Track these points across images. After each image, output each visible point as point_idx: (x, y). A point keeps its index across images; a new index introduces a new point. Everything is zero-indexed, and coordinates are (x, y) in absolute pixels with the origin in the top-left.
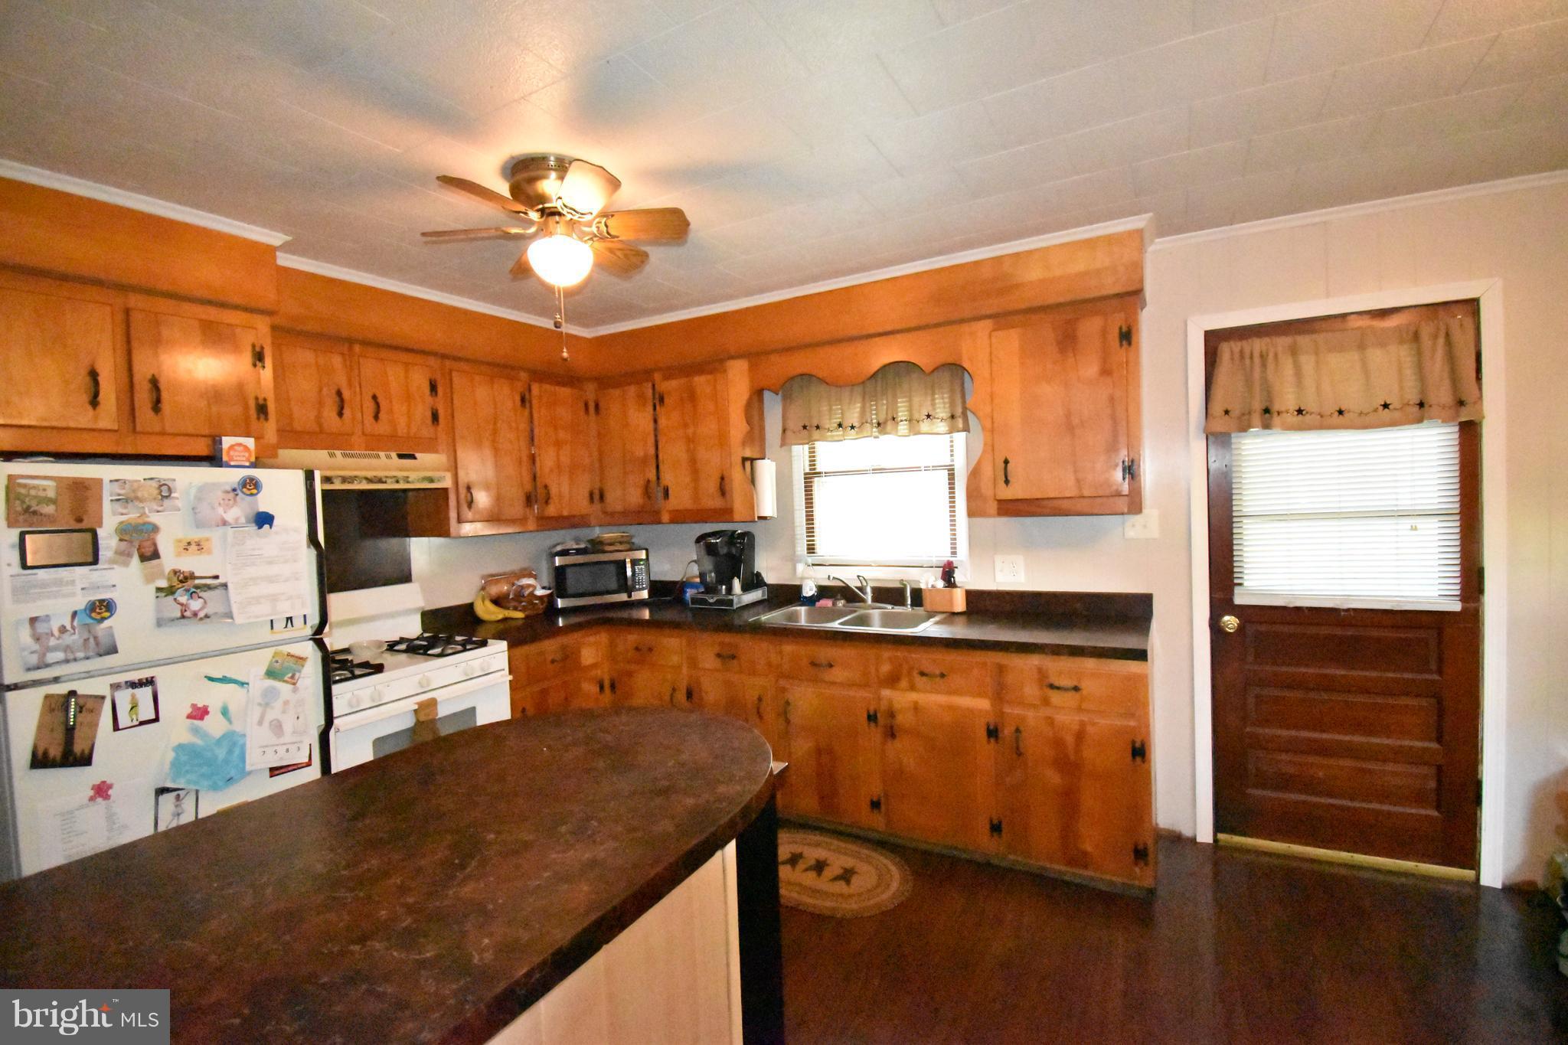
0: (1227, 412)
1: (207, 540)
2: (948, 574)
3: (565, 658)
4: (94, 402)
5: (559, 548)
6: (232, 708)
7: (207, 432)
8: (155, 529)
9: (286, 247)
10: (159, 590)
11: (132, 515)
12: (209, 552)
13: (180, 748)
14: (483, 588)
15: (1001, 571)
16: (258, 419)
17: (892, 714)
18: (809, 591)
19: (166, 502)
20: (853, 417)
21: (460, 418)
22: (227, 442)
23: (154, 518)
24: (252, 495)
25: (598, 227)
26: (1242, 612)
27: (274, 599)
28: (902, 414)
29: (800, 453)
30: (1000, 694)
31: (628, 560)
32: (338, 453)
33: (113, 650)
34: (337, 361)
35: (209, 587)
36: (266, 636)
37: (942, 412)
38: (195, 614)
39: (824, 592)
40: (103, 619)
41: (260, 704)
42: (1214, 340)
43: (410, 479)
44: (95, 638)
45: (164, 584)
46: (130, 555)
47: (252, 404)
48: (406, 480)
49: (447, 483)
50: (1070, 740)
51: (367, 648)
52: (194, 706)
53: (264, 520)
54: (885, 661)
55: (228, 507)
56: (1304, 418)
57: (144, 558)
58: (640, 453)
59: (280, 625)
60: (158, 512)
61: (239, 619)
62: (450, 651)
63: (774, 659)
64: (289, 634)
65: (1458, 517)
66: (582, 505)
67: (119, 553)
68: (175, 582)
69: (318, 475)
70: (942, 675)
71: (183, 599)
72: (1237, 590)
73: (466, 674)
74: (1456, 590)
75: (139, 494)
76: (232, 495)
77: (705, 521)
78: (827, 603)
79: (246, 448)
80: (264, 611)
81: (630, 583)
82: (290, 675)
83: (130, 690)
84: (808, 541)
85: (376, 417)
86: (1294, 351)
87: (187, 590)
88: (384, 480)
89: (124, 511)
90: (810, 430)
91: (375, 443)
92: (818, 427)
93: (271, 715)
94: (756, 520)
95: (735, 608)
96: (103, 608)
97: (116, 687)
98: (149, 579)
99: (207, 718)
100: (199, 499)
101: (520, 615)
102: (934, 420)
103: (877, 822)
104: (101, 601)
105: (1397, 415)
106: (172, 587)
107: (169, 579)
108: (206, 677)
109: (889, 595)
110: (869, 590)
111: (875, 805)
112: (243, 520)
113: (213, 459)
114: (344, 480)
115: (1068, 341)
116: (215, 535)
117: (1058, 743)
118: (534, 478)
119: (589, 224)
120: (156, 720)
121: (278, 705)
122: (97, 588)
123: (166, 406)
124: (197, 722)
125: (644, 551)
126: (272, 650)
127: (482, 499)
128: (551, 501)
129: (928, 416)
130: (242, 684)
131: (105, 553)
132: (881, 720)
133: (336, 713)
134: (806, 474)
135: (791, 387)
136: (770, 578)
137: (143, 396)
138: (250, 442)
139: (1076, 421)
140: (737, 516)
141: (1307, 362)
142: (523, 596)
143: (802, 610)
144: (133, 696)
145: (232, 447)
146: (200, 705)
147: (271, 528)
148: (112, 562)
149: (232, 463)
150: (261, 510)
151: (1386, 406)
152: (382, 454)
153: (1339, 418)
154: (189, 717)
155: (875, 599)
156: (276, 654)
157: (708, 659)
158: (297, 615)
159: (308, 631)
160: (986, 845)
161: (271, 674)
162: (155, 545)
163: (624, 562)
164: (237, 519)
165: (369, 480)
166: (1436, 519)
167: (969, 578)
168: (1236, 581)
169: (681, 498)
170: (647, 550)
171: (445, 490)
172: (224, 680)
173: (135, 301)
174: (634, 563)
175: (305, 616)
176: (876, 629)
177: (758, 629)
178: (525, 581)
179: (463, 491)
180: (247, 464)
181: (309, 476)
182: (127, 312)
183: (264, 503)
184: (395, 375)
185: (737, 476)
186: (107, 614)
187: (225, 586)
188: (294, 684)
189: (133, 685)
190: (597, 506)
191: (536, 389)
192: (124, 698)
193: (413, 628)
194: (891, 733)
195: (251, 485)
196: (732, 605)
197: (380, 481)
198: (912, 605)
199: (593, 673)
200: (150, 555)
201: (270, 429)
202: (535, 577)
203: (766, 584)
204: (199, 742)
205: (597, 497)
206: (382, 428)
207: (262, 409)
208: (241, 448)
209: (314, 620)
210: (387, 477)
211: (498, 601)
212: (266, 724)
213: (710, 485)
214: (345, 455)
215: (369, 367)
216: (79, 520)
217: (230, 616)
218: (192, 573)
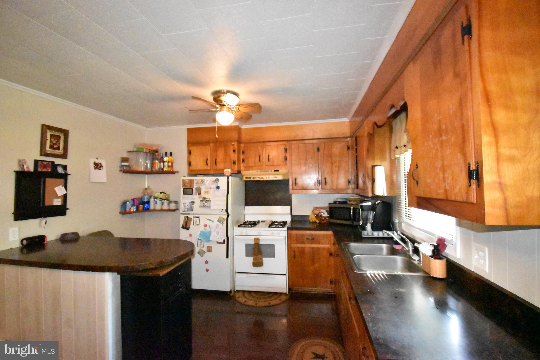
1: (209, 191)
4: (207, 164)
6: (211, 226)
7: (222, 168)
8: (201, 189)
10: (201, 200)
11: (197, 186)
12: (209, 194)
13: (202, 232)
14: (314, 211)
16: (233, 165)
19: (203, 184)
21: (294, 158)
22: (225, 170)
23: (201, 187)
24: (217, 182)
25: (236, 109)
27: (219, 205)
31: (352, 208)
33: (193, 210)
35: (208, 201)
36: (218, 212)
38: (205, 206)
41: (215, 227)
44: (191, 208)
45: (201, 199)
46: (197, 193)
47: (232, 161)
53: (218, 188)
55: (213, 185)
59: (220, 211)
60: (201, 185)
61: (212, 208)
64: (222, 213)
68: (203, 199)
71: (204, 202)
73: (272, 234)
75: (199, 182)
76: (213, 182)
79: (228, 172)
80: (218, 207)
82: (221, 222)
85: (269, 160)
91: (268, 168)
96: (193, 202)
97: (194, 217)
98: (200, 198)
99: (207, 227)
101: (318, 221)
104: (193, 201)
108: (207, 219)
112: (215, 188)
116: (211, 191)
119: (233, 108)
120: (199, 225)
121: (219, 228)
122: (192, 199)
123: (218, 164)
124: (205, 227)
125: (359, 206)
126: (218, 216)
127: (300, 183)
130: (213, 222)
131: (194, 193)
137: (214, 162)
142: (321, 216)
145: (226, 172)
146: (206, 224)
149: (226, 175)
150: (218, 186)
152: (270, 170)
156: (220, 217)
158: (224, 209)
159: (226, 213)
162: (201, 192)
163: (350, 209)
164: (213, 188)
165: (260, 178)
172: (210, 220)
174: (355, 209)
178: (322, 211)
180: (229, 175)
181: (228, 178)
183: (219, 184)
184: (275, 149)
186: (193, 204)
187: (211, 201)
188: (223, 224)
189: (196, 217)
192: (195, 219)
195: (217, 180)
200: (200, 194)
201: (236, 167)
204: (205, 231)
206: (269, 164)
207: (234, 163)
211: (315, 216)
212: (216, 231)
216: (190, 187)
217: (210, 207)
218: (206, 198)
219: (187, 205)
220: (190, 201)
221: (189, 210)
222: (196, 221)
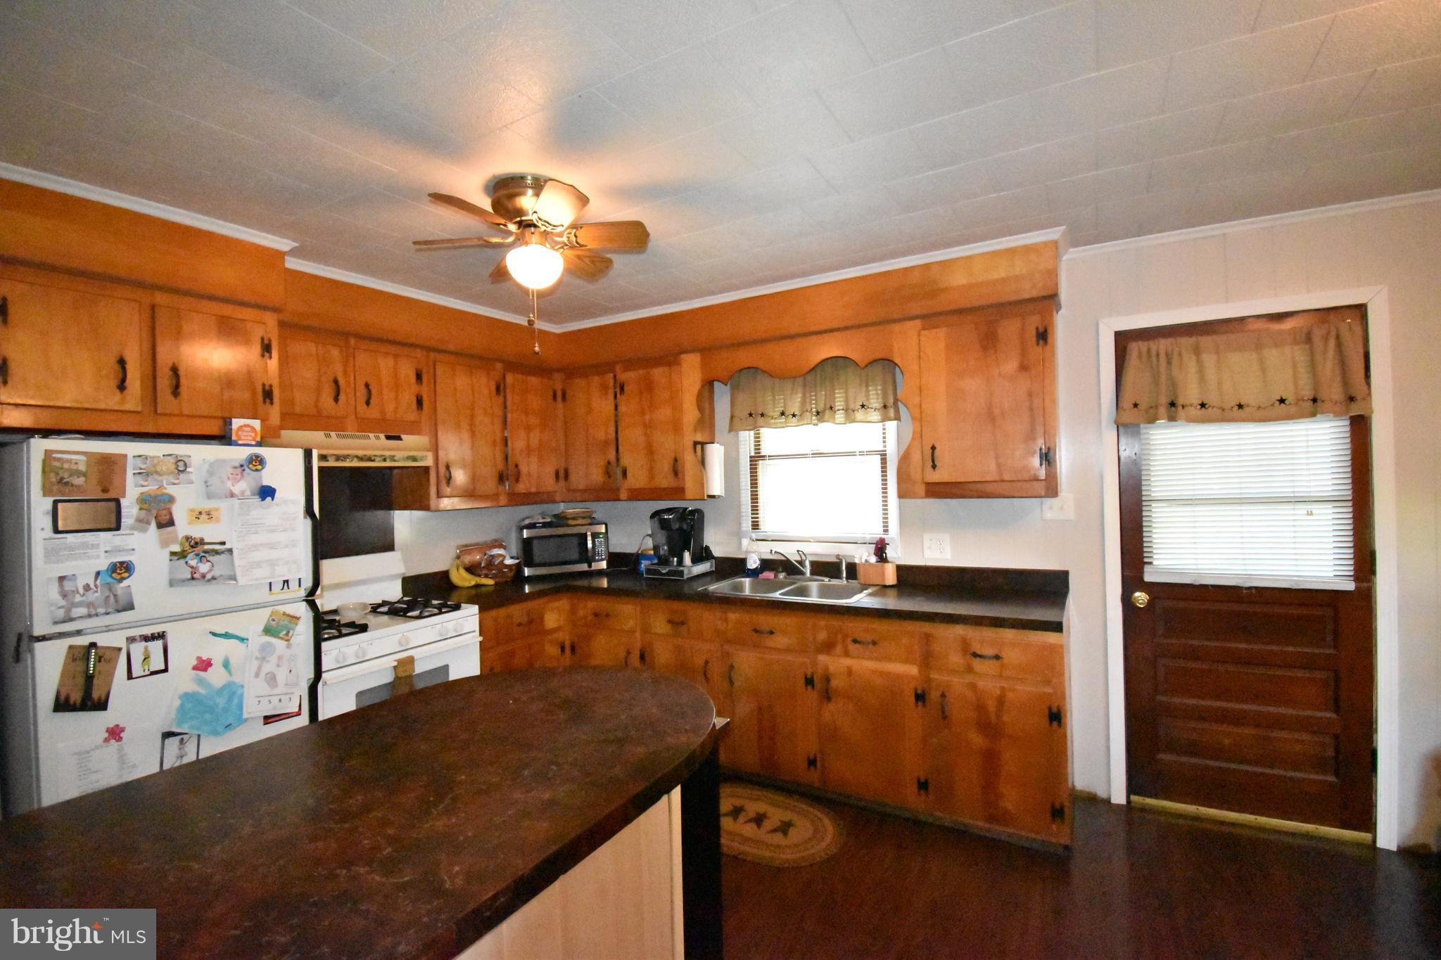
0: (1136, 405)
1: (217, 510)
2: (880, 549)
3: (531, 622)
4: (122, 387)
5: (527, 522)
6: (232, 661)
7: (219, 414)
8: (171, 499)
9: (293, 252)
10: (173, 554)
11: (151, 487)
12: (218, 520)
13: (187, 697)
14: (458, 557)
15: (929, 548)
16: (265, 402)
17: (827, 679)
18: (753, 563)
19: (182, 476)
20: (795, 407)
21: (444, 404)
22: (237, 423)
23: (171, 490)
24: (257, 470)
25: (568, 238)
26: (1151, 588)
27: (272, 563)
28: (839, 404)
29: (747, 437)
30: (927, 660)
31: (589, 533)
32: (333, 434)
33: (130, 607)
34: (335, 352)
35: (217, 552)
36: (263, 595)
37: (875, 402)
38: (204, 576)
39: (766, 565)
40: (124, 579)
41: (257, 658)
42: (1123, 340)
43: (396, 458)
44: (115, 596)
45: (177, 548)
46: (149, 523)
47: (259, 390)
48: (392, 458)
49: (429, 462)
50: (992, 706)
51: (354, 609)
52: (199, 659)
53: (267, 492)
54: (822, 629)
55: (236, 481)
56: (1208, 412)
57: (160, 526)
58: (601, 435)
59: (277, 587)
60: (174, 484)
61: (242, 580)
62: (427, 614)
63: (721, 625)
64: (286, 595)
65: (1350, 504)
66: (549, 484)
67: (139, 520)
68: (187, 547)
69: (315, 453)
70: (874, 643)
71: (193, 563)
72: (1147, 569)
73: (441, 635)
74: (1349, 570)
75: (159, 469)
76: (239, 470)
77: (660, 498)
78: (769, 575)
79: (253, 429)
80: (263, 574)
81: (590, 554)
82: (284, 632)
83: (144, 644)
84: (752, 518)
85: (368, 403)
86: (1197, 351)
87: (197, 555)
88: (373, 459)
89: (145, 483)
90: (756, 418)
91: (366, 426)
92: (762, 415)
93: (267, 668)
94: (706, 498)
95: (685, 577)
96: (123, 569)
97: (131, 640)
98: (164, 543)
99: (210, 669)
100: (211, 473)
101: (491, 582)
102: (869, 410)
103: (814, 777)
104: (122, 563)
105: (1293, 409)
106: (183, 551)
107: (181, 544)
108: (210, 632)
109: (826, 569)
110: (807, 564)
111: (812, 763)
112: (248, 493)
113: (224, 438)
114: (338, 458)
115: (989, 341)
116: (223, 507)
117: (981, 708)
118: (507, 458)
119: (560, 235)
120: (166, 670)
121: (273, 659)
122: (119, 550)
123: (184, 390)
124: (201, 673)
125: (604, 526)
126: (270, 610)
127: (460, 476)
128: (521, 479)
129: (863, 406)
130: (242, 640)
131: (127, 521)
132: (818, 684)
133: (324, 668)
134: (751, 457)
135: (740, 378)
136: (717, 552)
137: (164, 383)
138: (256, 424)
139: (997, 411)
140: (689, 494)
141: (1209, 360)
142: (494, 565)
143: (747, 581)
144: (146, 649)
145: (240, 428)
146: (204, 658)
147: (273, 499)
148: (133, 528)
149: (240, 442)
150: (264, 484)
151: (1282, 401)
152: (371, 435)
153: (1239, 412)
154: (195, 668)
155: (812, 573)
156: (273, 613)
157: (660, 625)
158: (293, 578)
159: (302, 593)
160: (915, 802)
161: (268, 631)
162: (171, 514)
163: (585, 536)
164: (243, 493)
165: (361, 459)
166: (1330, 505)
167: (899, 554)
168: (1146, 560)
169: (638, 477)
170: (606, 525)
171: (427, 469)
172: (227, 636)
173: (160, 298)
174: (595, 536)
175: (300, 579)
176: (814, 599)
177: (707, 599)
178: (496, 551)
179: (442, 470)
180: (254, 443)
181: (308, 454)
182: (153, 307)
183: (267, 478)
184: (385, 365)
185: (689, 459)
186: (126, 575)
187: (230, 551)
188: (288, 640)
189: (146, 639)
190: (562, 483)
191: (510, 378)
192: (137, 650)
193: (394, 592)
194: (827, 695)
195: (257, 462)
196: (683, 576)
197: (370, 459)
198: (847, 578)
199: (555, 635)
200: (166, 523)
201: (275, 412)
202: (505, 548)
203: (713, 557)
204: (203, 692)
205: (562, 474)
206: (373, 412)
207: (268, 395)
208: (249, 429)
209: (308, 583)
210: (375, 456)
211: (472, 569)
212: (263, 674)
213: (665, 466)
214: (338, 436)
215: (363, 359)
216: (105, 490)
217: (234, 578)
218: (202, 539)
219: (87, 588)
220: (103, 564)
221: (101, 610)
222: (146, 658)
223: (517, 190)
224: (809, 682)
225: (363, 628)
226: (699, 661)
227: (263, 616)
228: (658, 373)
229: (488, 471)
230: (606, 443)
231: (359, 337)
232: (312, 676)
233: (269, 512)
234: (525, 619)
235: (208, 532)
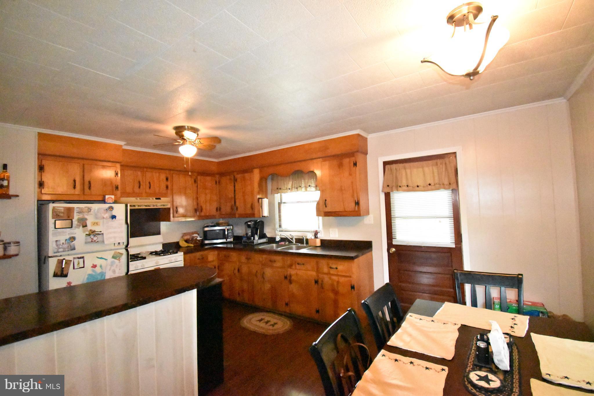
0: (388, 186)
1: (99, 222)
2: (316, 234)
3: (203, 258)
4: (75, 187)
5: (206, 225)
6: (103, 265)
7: (102, 194)
8: (86, 219)
9: (125, 145)
10: (87, 234)
11: (81, 216)
12: (99, 225)
13: (89, 275)
14: (182, 237)
15: (331, 233)
16: (116, 190)
17: (290, 276)
18: (278, 239)
19: (90, 213)
20: (290, 186)
21: (175, 187)
22: (107, 197)
23: (86, 217)
24: (111, 211)
25: (198, 142)
26: (396, 246)
27: (115, 238)
28: (303, 185)
29: (277, 197)
30: (318, 270)
31: (226, 229)
32: (138, 198)
33: (74, 249)
34: (139, 173)
35: (99, 234)
36: (112, 247)
37: (313, 185)
38: (95, 241)
39: (283, 240)
40: (73, 241)
41: (110, 265)
42: (385, 163)
43: (157, 205)
44: (71, 246)
45: (88, 233)
46: (80, 226)
47: (114, 186)
49: (169, 206)
50: (335, 284)
51: (145, 253)
52: (93, 264)
53: (114, 217)
54: (288, 260)
55: (105, 214)
56: (409, 188)
57: (83, 227)
58: (230, 196)
59: (116, 244)
60: (87, 215)
61: (106, 242)
62: (168, 254)
63: (261, 259)
64: (119, 247)
65: (453, 218)
66: (214, 212)
67: (77, 225)
68: (91, 232)
69: (129, 205)
70: (303, 264)
71: (92, 237)
72: (393, 240)
73: (170, 261)
74: (453, 240)
75: (83, 211)
76: (106, 211)
77: (247, 217)
78: (283, 243)
79: (112, 198)
80: (112, 241)
81: (226, 236)
82: (118, 258)
83: (78, 260)
84: (279, 224)
85: (150, 188)
86: (405, 168)
87: (93, 235)
88: (150, 206)
89: (79, 215)
90: (278, 189)
91: (149, 195)
92: (280, 189)
93: (112, 268)
94: (261, 217)
95: (255, 244)
96: (73, 239)
97: (74, 258)
98: (84, 232)
99: (96, 268)
100: (98, 212)
101: (192, 245)
102: (311, 187)
103: (287, 310)
104: (72, 237)
105: (433, 187)
106: (89, 234)
107: (89, 232)
108: (97, 257)
109: (300, 241)
110: (294, 239)
111: (287, 304)
112: (108, 217)
113: (103, 201)
114: (139, 206)
115: (340, 165)
116: (101, 221)
117: (332, 285)
118: (198, 204)
119: (195, 141)
120: (84, 267)
121: (115, 266)
122: (72, 234)
123: (92, 188)
124: (93, 269)
125: (232, 226)
127: (181, 211)
128: (203, 211)
129: (309, 186)
130: (106, 259)
131: (74, 225)
132: (288, 278)
133: (130, 270)
134: (279, 203)
135: (274, 176)
136: (268, 235)
137: (87, 184)
138: (113, 197)
139: (343, 188)
140: (256, 215)
141: (408, 171)
142: (193, 240)
143: (274, 245)
144: (78, 261)
146: (95, 264)
147: (115, 219)
148: (76, 227)
149: (108, 202)
150: (113, 215)
151: (430, 185)
152: (151, 198)
153: (417, 188)
154: (92, 267)
155: (296, 242)
156: (115, 252)
157: (243, 259)
158: (121, 242)
159: (124, 247)
160: (316, 316)
161: (113, 257)
162: (86, 223)
164: (107, 217)
165: (146, 206)
166: (448, 219)
167: (322, 236)
168: (393, 237)
169: (241, 211)
171: (169, 209)
172: (101, 258)
173: (85, 162)
174: (228, 230)
175: (123, 242)
176: (294, 251)
177: (263, 251)
178: (195, 235)
179: (175, 209)
180: (112, 202)
181: (126, 206)
182: (84, 165)
183: (114, 213)
184: (156, 175)
185: (256, 204)
186: (73, 240)
187: (103, 234)
188: (119, 260)
189: (79, 258)
190: (218, 212)
191: (199, 177)
192: (76, 261)
193: (160, 248)
194: (291, 282)
195: (111, 208)
196: (254, 243)
197: (149, 206)
198: (306, 244)
199: (212, 263)
200: (85, 226)
201: (119, 193)
202: (198, 235)
203: (267, 237)
204: (94, 273)
205: (218, 209)
206: (151, 191)
207: (117, 188)
208: (110, 198)
209: (126, 244)
210: (151, 205)
211: (187, 241)
212: (111, 270)
213: (249, 206)
214: (140, 199)
215: (149, 175)
216: (69, 217)
217: (103, 242)
218: (95, 231)
219: (63, 243)
220: (68, 237)
221: (67, 250)
222: (79, 264)
223: (183, 130)
224: (286, 278)
225: (144, 258)
226: (254, 271)
227: (112, 253)
228: (247, 175)
229: (191, 209)
230: (231, 198)
231: (147, 168)
232: (126, 271)
233: (115, 222)
234: (201, 257)
235: (97, 229)
